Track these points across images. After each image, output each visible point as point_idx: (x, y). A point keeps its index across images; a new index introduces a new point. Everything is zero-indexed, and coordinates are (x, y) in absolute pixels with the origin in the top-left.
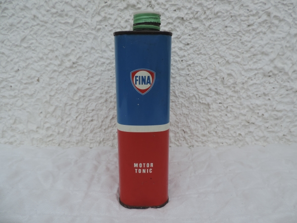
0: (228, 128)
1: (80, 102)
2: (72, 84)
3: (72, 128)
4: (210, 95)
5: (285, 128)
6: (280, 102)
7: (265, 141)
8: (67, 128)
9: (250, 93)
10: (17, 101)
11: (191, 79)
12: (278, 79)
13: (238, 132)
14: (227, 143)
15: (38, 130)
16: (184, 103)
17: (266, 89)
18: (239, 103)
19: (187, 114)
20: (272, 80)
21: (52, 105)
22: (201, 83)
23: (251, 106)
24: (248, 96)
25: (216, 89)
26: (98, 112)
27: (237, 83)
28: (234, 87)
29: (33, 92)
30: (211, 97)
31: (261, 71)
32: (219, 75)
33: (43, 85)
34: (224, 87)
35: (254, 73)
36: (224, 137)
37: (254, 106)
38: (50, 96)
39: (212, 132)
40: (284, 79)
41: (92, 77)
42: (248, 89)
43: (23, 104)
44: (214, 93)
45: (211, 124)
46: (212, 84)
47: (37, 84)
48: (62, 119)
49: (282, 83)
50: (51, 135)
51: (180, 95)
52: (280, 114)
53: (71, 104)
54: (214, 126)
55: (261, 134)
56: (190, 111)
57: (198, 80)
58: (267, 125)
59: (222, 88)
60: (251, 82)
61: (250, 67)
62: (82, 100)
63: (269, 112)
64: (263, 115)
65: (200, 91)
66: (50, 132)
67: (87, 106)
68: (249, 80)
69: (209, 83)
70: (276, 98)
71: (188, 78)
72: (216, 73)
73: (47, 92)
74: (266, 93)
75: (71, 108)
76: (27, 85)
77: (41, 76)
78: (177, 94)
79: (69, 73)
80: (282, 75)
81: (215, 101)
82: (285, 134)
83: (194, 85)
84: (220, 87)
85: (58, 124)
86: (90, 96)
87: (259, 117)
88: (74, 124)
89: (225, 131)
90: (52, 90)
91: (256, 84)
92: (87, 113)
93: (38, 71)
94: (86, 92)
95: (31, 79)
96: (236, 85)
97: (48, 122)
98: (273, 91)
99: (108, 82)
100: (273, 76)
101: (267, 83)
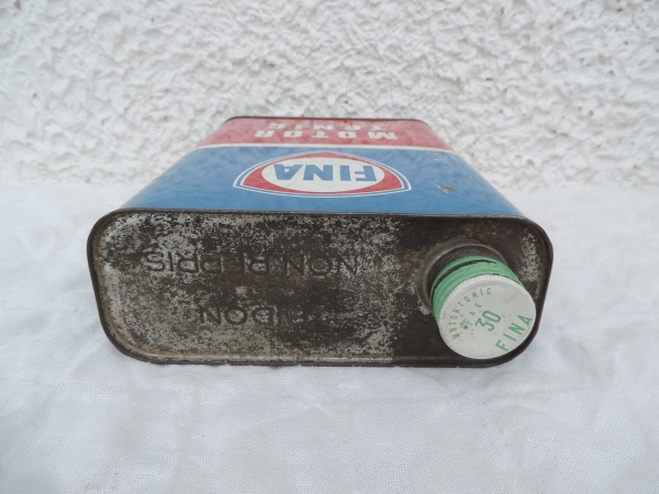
0: (503, 146)
1: (132, 68)
2: (107, 17)
3: (118, 137)
4: (466, 57)
5: (641, 148)
6: (637, 82)
7: (588, 180)
8: (103, 136)
9: (565, 55)
11: (418, 12)
12: (641, 19)
13: (527, 157)
15: (31, 140)
16: (399, 76)
17: (606, 45)
18: (534, 81)
19: (402, 108)
20: (624, 21)
21: (61, 76)
22: (444, 23)
23: (565, 90)
24: (559, 63)
25: (481, 40)
26: (179, 98)
27: (536, 25)
28: (528, 37)
29: (6, 38)
30: (467, 61)
33: (33, 19)
34: (502, 36)
35: (582, 1)
37: (572, 88)
38: (54, 49)
40: (655, 19)
42: (562, 43)
44: (474, 52)
45: (463, 133)
46: (472, 26)
47: (15, 15)
48: (90, 115)
49: (648, 30)
50: (67, 155)
51: (388, 54)
52: (633, 113)
53: (112, 74)
54: (469, 139)
55: (581, 163)
56: (412, 99)
57: (437, 13)
58: (598, 140)
59: (497, 37)
60: (572, 25)
62: (135, 63)
64: (591, 113)
65: (440, 45)
66: (61, 149)
67: (150, 79)
68: (567, 19)
69: (466, 22)
70: (629, 70)
71: (412, 8)
73: (43, 40)
74: (607, 55)
75: (112, 84)
78: (381, 52)
80: (652, 7)
81: (475, 73)
82: (639, 163)
83: (425, 28)
84: (492, 36)
85: (78, 128)
86: (157, 53)
87: (581, 118)
88: (120, 128)
89: (495, 153)
90: (56, 33)
91: (582, 29)
92: (152, 97)
94: (146, 42)
96: (534, 29)
97: (55, 122)
98: (625, 50)
99: (202, 13)
100: (627, 11)
101: (611, 29)
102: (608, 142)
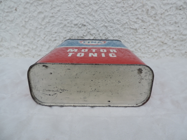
0: (149, 47)
1: (46, 26)
2: (40, 13)
3: (42, 45)
4: (138, 23)
6: (186, 29)
7: (173, 56)
8: (38, 45)
9: (165, 22)
10: (2, 25)
11: (125, 11)
12: (186, 12)
13: (155, 50)
14: (147, 57)
15: (18, 46)
16: (120, 28)
17: (177, 19)
18: (157, 29)
19: (121, 36)
20: (181, 12)
21: (27, 29)
22: (132, 13)
23: (166, 31)
24: (164, 24)
25: (142, 18)
26: (59, 34)
27: (157, 14)
28: (155, 17)
29: (13, 19)
30: (138, 24)
31: (175, 5)
32: (145, 7)
33: (20, 13)
34: (148, 17)
35: (170, 7)
36: (145, 53)
37: (168, 31)
38: (25, 21)
39: (138, 49)
41: (54, 8)
42: (165, 19)
43: (6, 28)
44: (140, 21)
45: (137, 43)
47: (15, 12)
48: (35, 39)
50: (28, 50)
51: (117, 22)
53: (41, 28)
54: (139, 45)
55: (170, 51)
56: (123, 34)
57: (130, 11)
58: (175, 45)
60: (167, 14)
61: (167, 2)
62: (47, 25)
63: (178, 36)
64: (173, 37)
65: (131, 20)
66: (26, 48)
67: (51, 29)
68: (166, 12)
69: (138, 13)
70: (183, 26)
71: (123, 9)
72: (143, 6)
73: (22, 19)
74: (177, 21)
75: (41, 31)
76: (8, 14)
77: (18, 6)
78: (115, 22)
79: (38, 4)
81: (141, 27)
82: (186, 51)
83: (127, 15)
84: (145, 17)
85: (31, 43)
86: (53, 22)
87: (170, 39)
88: (43, 43)
89: (146, 49)
90: (26, 17)
91: (170, 15)
92: (52, 34)
93: (15, 3)
94: (50, 19)
95: (11, 8)
96: (157, 15)
97: (25, 41)
98: (182, 20)
99: (66, 11)
100: (182, 9)
101: (178, 14)
102: (178, 45)
